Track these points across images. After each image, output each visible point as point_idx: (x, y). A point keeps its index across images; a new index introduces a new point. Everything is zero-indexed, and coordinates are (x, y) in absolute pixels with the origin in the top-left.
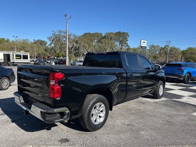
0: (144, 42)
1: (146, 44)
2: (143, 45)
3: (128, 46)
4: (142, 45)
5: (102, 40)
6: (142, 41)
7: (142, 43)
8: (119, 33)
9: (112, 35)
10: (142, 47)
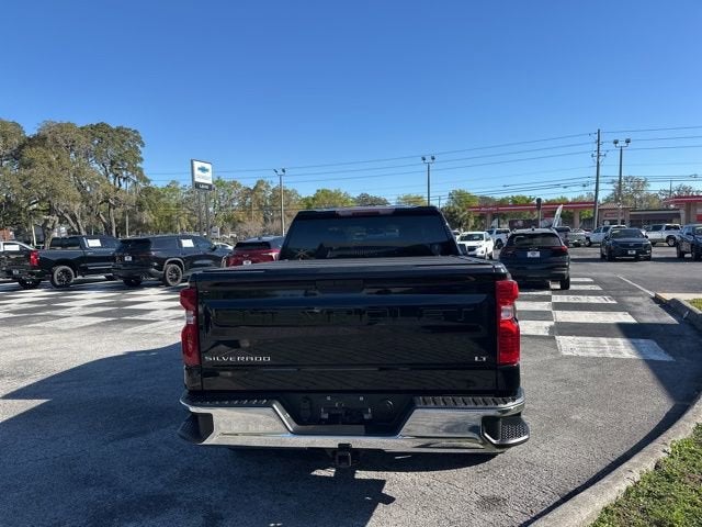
0: (203, 170)
1: (209, 174)
2: (201, 177)
3: (146, 180)
4: (197, 180)
5: (28, 153)
6: (197, 165)
7: (197, 172)
8: (101, 127)
9: (72, 135)
10: (197, 185)
